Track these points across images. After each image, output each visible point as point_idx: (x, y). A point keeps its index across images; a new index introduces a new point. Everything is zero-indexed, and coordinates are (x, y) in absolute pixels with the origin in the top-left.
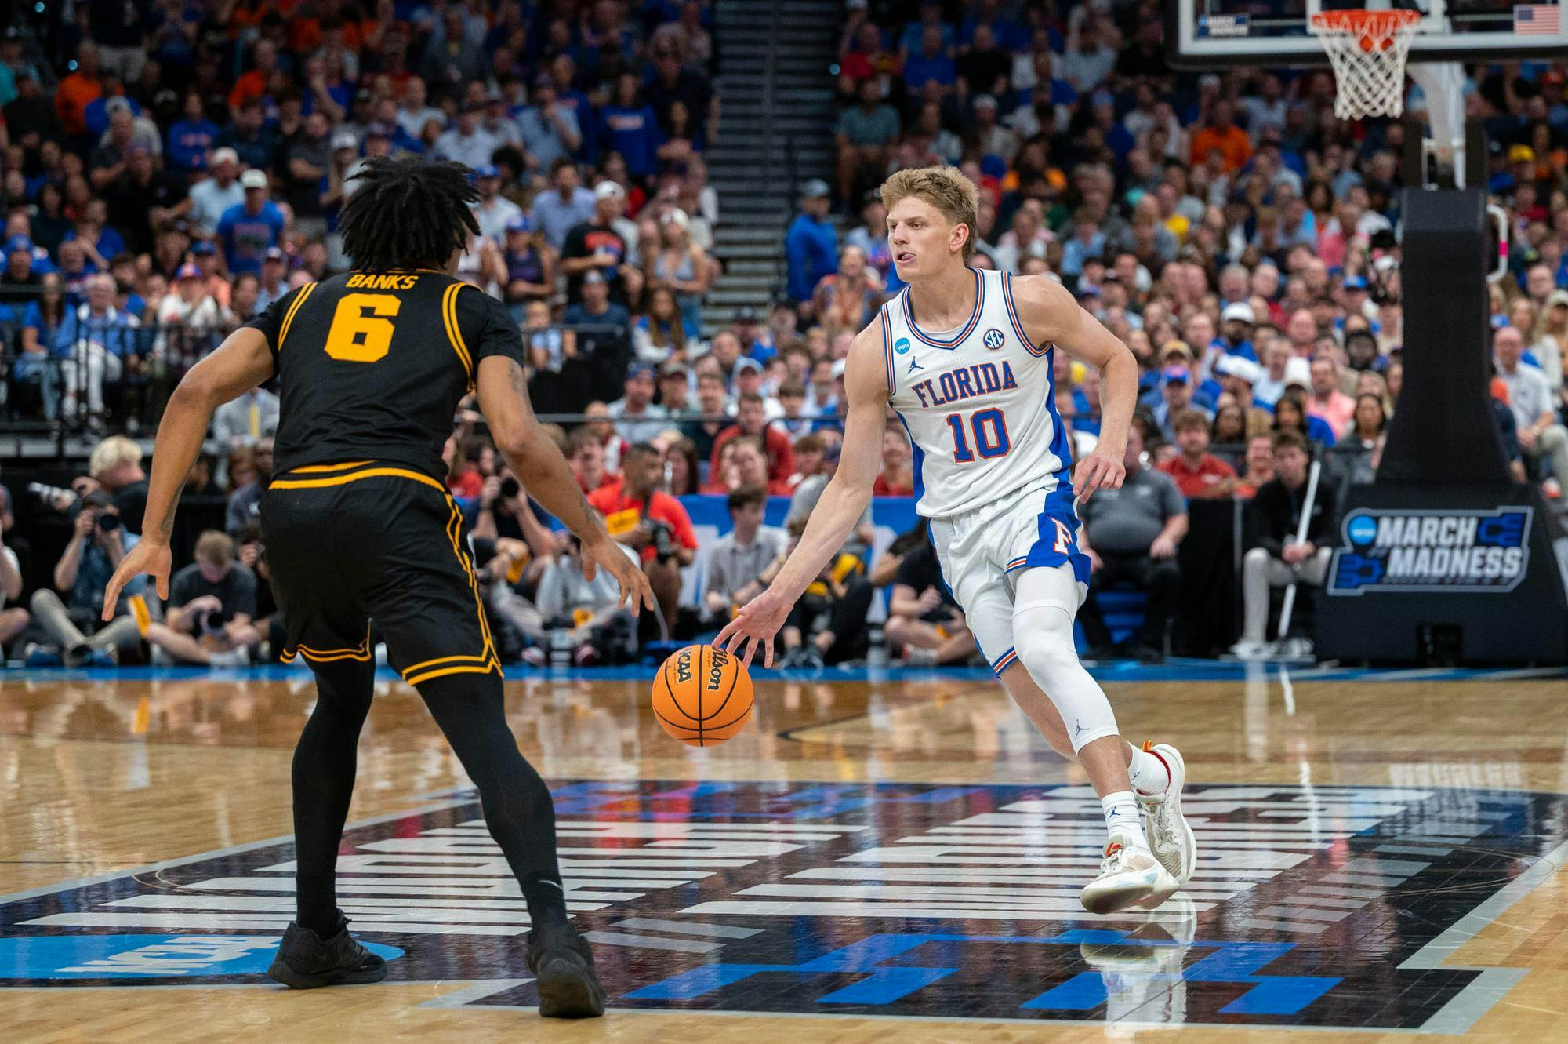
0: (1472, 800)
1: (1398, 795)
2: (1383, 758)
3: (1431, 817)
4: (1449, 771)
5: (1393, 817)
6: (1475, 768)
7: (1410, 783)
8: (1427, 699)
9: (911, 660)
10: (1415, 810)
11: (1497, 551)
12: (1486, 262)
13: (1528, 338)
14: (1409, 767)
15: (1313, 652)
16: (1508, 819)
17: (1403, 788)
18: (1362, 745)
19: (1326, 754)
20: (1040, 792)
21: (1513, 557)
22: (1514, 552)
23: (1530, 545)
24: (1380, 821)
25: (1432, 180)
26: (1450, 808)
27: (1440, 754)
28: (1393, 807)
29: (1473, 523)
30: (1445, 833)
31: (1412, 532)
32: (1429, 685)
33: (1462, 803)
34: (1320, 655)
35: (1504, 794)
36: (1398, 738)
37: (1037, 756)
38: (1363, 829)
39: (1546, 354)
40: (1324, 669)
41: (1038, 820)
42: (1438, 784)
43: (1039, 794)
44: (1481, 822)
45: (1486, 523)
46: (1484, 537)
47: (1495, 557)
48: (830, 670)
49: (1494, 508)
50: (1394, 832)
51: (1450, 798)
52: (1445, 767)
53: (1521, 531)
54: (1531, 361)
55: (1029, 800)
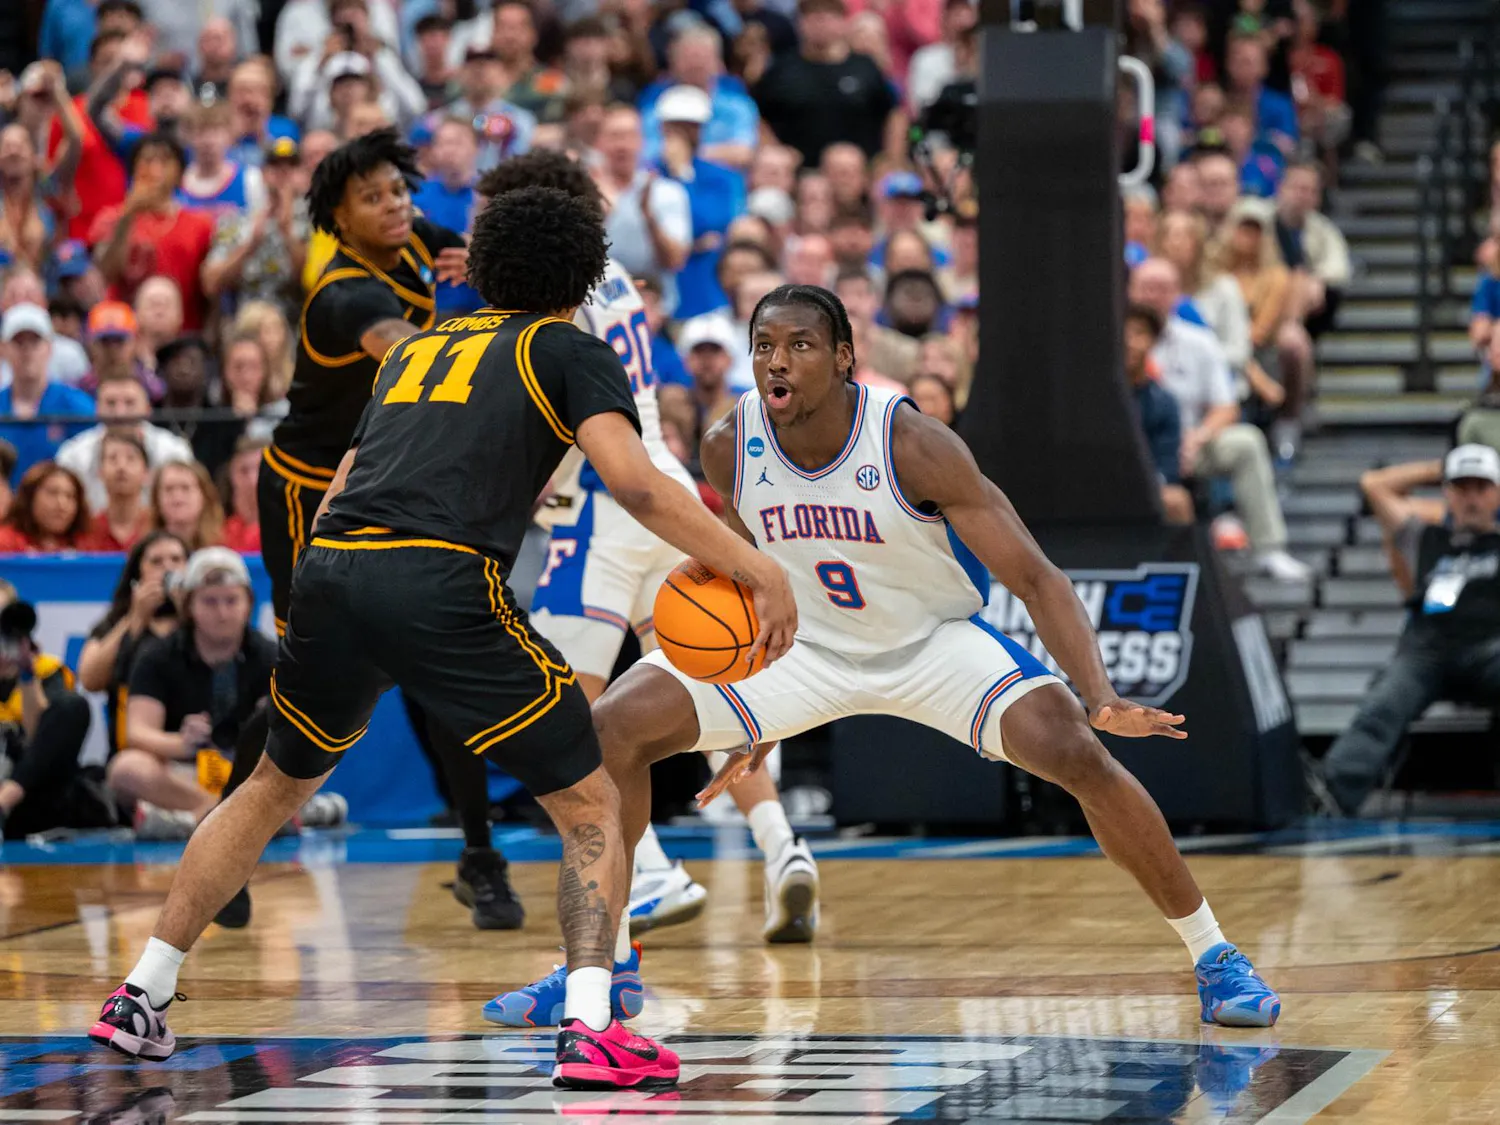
0: (1097, 1058)
1: (973, 1052)
2: (947, 989)
3: (1029, 1088)
4: (1058, 1010)
5: (966, 1087)
6: (1102, 1004)
7: (994, 1030)
8: (1023, 889)
9: (148, 827)
10: (1002, 1076)
11: (1139, 639)
12: (1117, 154)
13: (1191, 276)
14: (992, 1002)
15: (829, 812)
16: (1153, 1089)
17: (983, 1040)
18: (913, 967)
19: (852, 983)
20: (371, 1050)
21: (1166, 648)
22: (1170, 640)
23: (1193, 627)
24: (943, 1094)
25: (1024, 17)
26: (1060, 1072)
27: (1042, 980)
28: (961, 1070)
29: (1098, 591)
30: (1052, 1115)
31: (996, 609)
32: (1024, 864)
33: (1081, 1062)
34: (842, 816)
35: (1151, 1048)
36: (974, 955)
37: (367, 989)
38: (912, 1109)
39: (1223, 308)
40: (850, 840)
41: (362, 1099)
42: (1040, 1032)
43: (366, 1055)
44: (1111, 1095)
45: (1120, 592)
46: (1116, 616)
47: (1136, 648)
48: (16, 847)
49: (1133, 566)
50: (966, 1113)
51: (1059, 1054)
52: (1053, 1002)
53: (1179, 604)
54: (1191, 316)
55: (350, 1064)
